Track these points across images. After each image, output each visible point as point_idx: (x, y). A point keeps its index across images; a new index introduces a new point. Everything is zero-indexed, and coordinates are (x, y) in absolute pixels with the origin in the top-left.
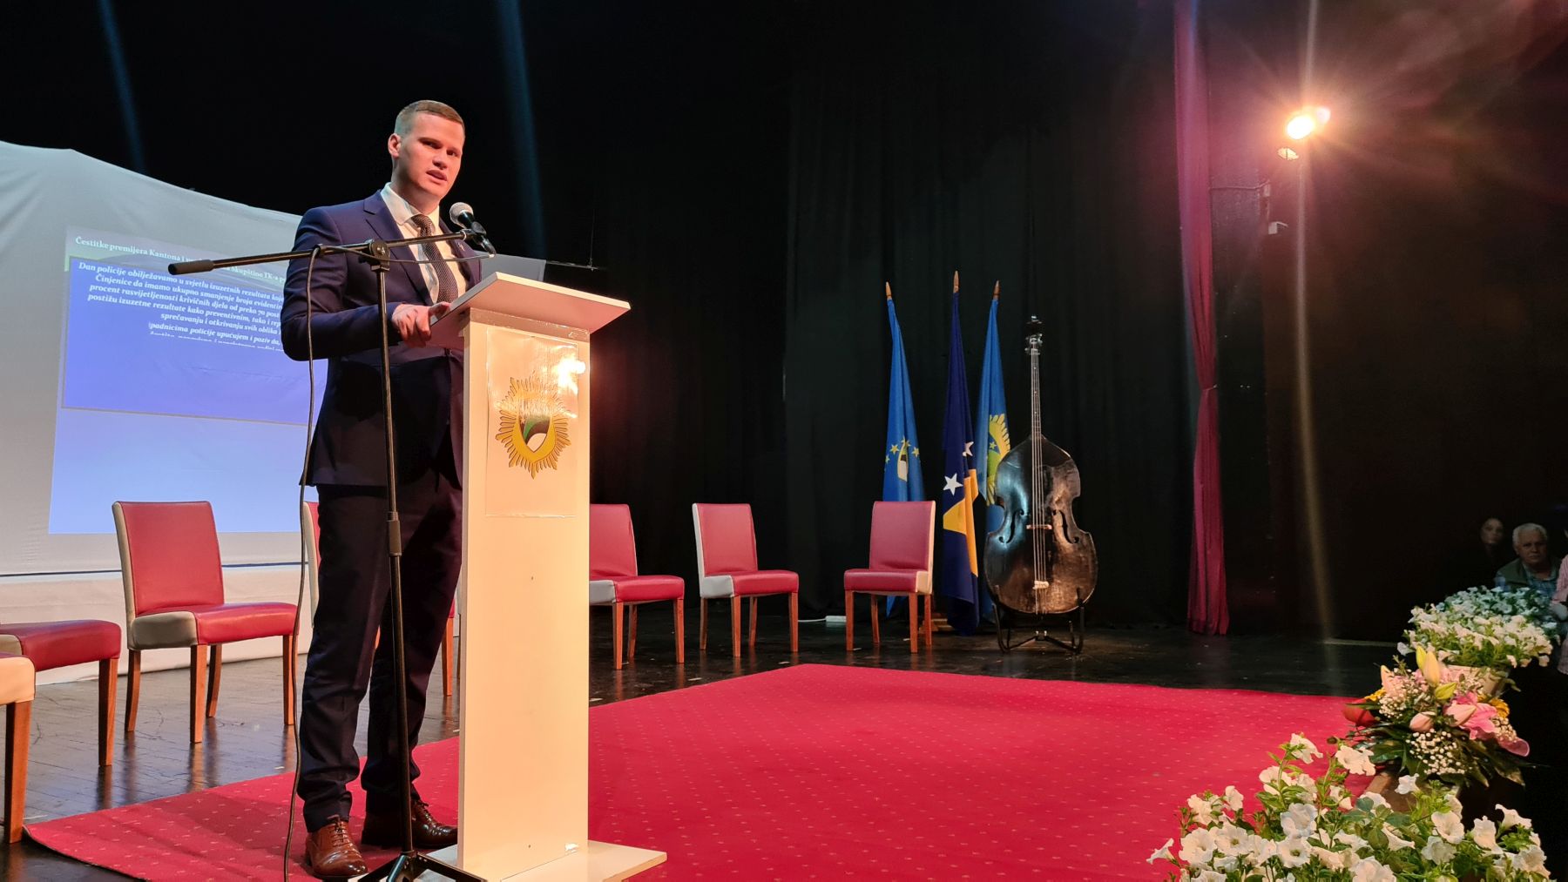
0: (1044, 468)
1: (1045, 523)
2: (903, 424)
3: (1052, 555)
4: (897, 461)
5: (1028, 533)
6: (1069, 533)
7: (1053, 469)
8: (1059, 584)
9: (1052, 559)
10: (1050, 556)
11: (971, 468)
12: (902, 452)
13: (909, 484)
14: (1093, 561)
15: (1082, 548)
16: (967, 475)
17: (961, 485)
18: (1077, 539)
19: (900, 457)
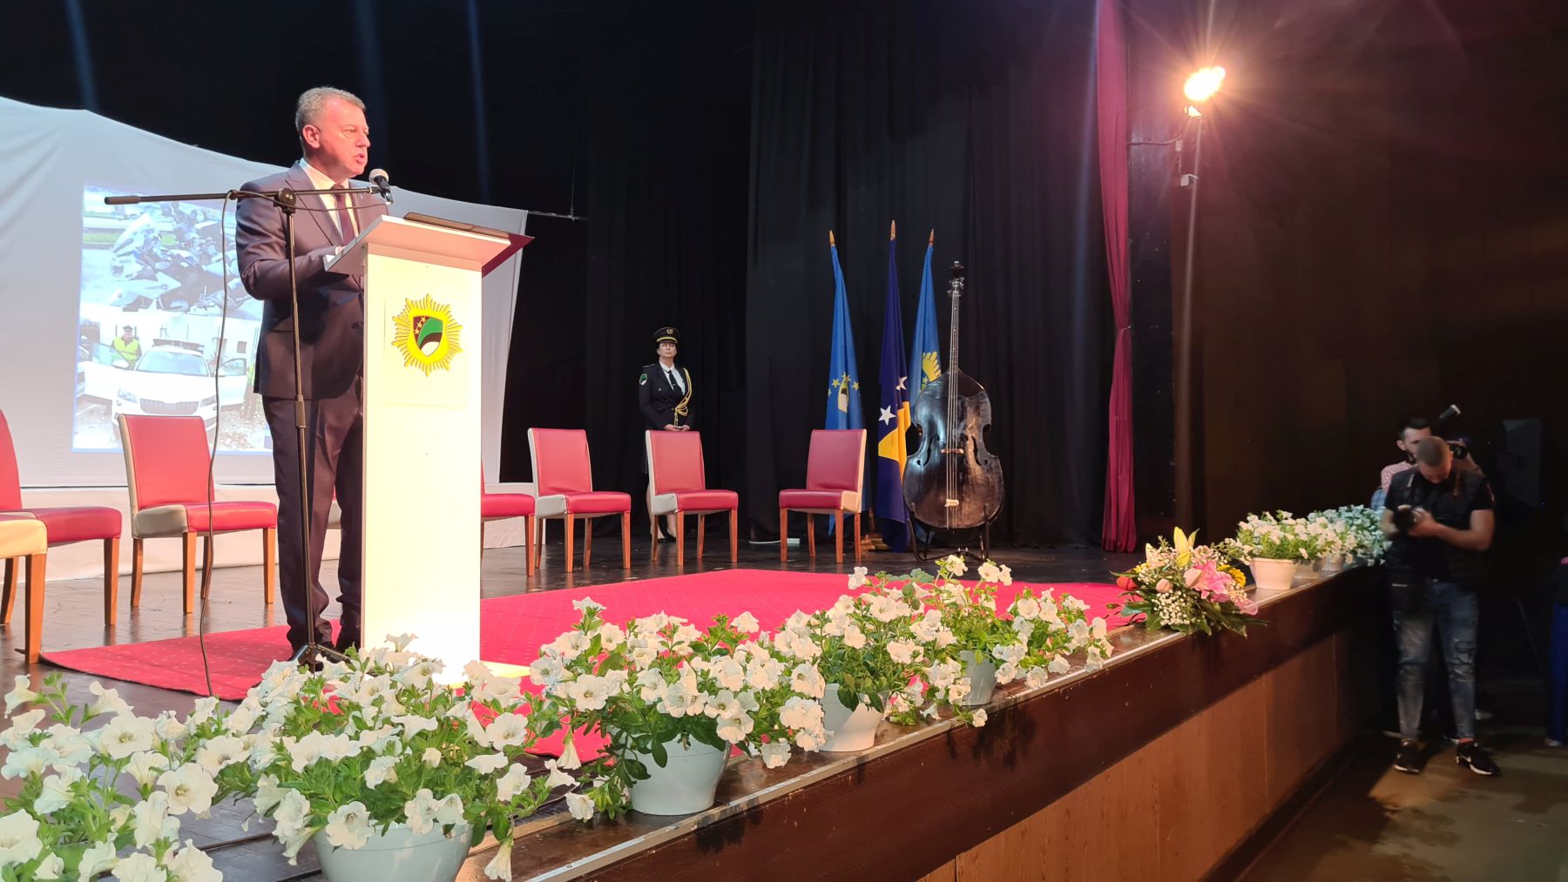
0: (959, 398)
1: (958, 448)
2: (844, 362)
3: (963, 476)
4: (837, 393)
5: (943, 457)
6: (979, 456)
7: (967, 399)
8: (969, 502)
9: (963, 480)
10: (961, 477)
11: (904, 400)
12: (843, 386)
13: (848, 415)
14: (1000, 482)
15: (990, 470)
16: (900, 407)
17: (893, 416)
18: (986, 462)
19: (840, 390)
